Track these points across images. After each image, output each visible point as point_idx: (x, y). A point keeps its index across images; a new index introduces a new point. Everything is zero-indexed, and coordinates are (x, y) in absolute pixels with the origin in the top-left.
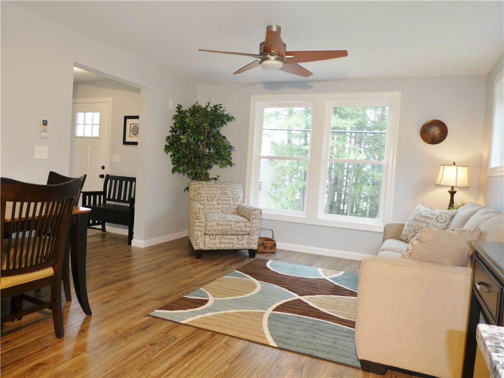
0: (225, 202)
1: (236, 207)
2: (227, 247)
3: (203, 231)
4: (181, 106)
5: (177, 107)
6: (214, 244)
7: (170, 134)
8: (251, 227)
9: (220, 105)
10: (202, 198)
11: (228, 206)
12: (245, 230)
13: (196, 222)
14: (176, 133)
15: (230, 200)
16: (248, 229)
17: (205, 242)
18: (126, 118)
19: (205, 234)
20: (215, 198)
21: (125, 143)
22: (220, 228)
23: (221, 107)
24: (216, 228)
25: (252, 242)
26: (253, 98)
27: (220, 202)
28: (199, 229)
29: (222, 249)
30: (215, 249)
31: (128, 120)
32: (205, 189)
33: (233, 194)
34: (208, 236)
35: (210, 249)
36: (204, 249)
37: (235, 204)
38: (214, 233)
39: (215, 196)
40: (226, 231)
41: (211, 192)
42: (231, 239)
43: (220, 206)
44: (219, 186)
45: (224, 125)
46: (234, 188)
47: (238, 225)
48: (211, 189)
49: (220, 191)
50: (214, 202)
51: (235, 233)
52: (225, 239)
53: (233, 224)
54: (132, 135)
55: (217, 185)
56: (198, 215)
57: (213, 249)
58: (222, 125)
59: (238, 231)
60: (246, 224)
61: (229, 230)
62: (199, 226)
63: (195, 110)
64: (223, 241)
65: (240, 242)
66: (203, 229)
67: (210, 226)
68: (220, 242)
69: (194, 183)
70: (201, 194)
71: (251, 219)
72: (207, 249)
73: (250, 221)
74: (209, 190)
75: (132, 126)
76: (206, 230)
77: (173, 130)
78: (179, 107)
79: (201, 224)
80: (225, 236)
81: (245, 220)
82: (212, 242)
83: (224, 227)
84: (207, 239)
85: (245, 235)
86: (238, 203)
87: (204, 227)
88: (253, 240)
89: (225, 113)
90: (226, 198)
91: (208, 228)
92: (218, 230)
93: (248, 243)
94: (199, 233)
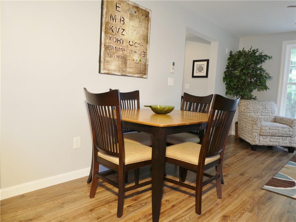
0: (266, 114)
1: (274, 118)
2: (274, 144)
3: (259, 133)
4: (232, 52)
5: (230, 53)
6: (266, 142)
7: (226, 70)
8: (293, 132)
9: (257, 49)
10: (250, 111)
11: (268, 117)
12: (289, 133)
13: (254, 127)
14: (229, 69)
15: (269, 113)
16: (291, 133)
17: (259, 140)
18: (194, 61)
19: (260, 135)
20: (259, 111)
21: (193, 77)
22: (271, 131)
23: (258, 51)
24: (268, 131)
25: (292, 142)
26: (284, 43)
27: (263, 114)
28: (257, 131)
29: (271, 145)
30: (266, 145)
31: (195, 63)
32: (252, 105)
33: (271, 109)
34: (262, 136)
35: (263, 145)
36: (259, 145)
37: (273, 115)
38: (267, 134)
39: (259, 110)
40: (275, 133)
41: (256, 107)
42: (278, 139)
43: (263, 117)
44: (261, 103)
45: (263, 63)
46: (271, 105)
47: (284, 129)
48: (255, 105)
49: (262, 107)
50: (259, 114)
51: (281, 135)
52: (274, 139)
53: (280, 129)
54: (198, 72)
55: (259, 103)
56: (256, 122)
57: (265, 145)
58: (262, 63)
59: (283, 134)
60: (290, 129)
61: (277, 133)
62: (256, 129)
63: (241, 54)
64: (272, 140)
65: (284, 142)
66: (258, 131)
67: (264, 130)
68: (270, 141)
69: (243, 101)
70: (249, 108)
71: (293, 126)
72: (261, 145)
73: (292, 127)
74: (255, 106)
75: (198, 66)
76: (261, 132)
77: (228, 68)
78: (231, 52)
79: (258, 128)
80: (273, 137)
81: (288, 127)
82: (265, 140)
83: (274, 131)
84: (261, 138)
85: (288, 137)
86: (275, 115)
87: (259, 130)
88: (293, 141)
89: (263, 54)
90: (266, 111)
91: (263, 131)
92: (270, 133)
93: (290, 142)
94: (256, 134)
